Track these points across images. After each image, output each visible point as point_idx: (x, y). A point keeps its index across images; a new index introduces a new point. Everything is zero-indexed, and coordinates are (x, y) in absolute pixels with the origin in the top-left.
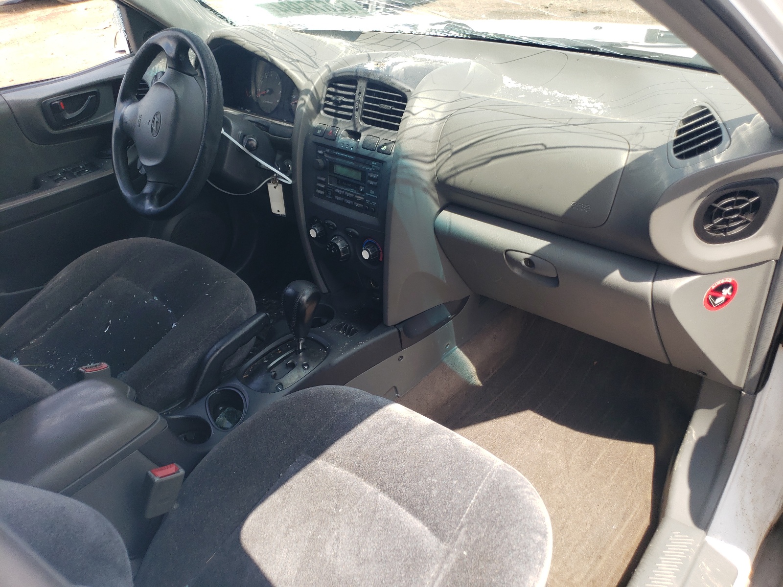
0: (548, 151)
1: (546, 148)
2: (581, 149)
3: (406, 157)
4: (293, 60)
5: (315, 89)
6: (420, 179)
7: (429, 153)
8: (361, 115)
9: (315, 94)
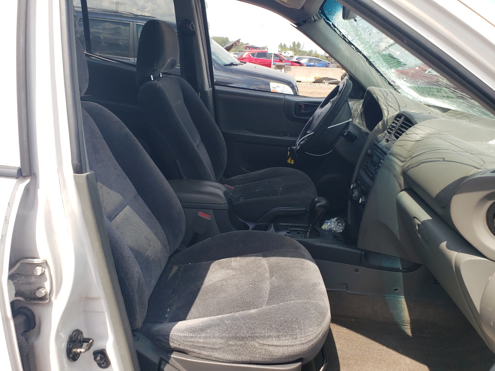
0: (444, 162)
1: (444, 161)
2: (458, 163)
3: (392, 154)
4: (388, 105)
5: (387, 119)
6: (395, 169)
7: (404, 156)
8: (395, 133)
9: (386, 122)
